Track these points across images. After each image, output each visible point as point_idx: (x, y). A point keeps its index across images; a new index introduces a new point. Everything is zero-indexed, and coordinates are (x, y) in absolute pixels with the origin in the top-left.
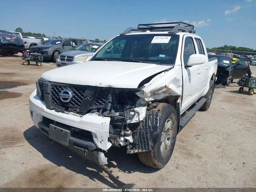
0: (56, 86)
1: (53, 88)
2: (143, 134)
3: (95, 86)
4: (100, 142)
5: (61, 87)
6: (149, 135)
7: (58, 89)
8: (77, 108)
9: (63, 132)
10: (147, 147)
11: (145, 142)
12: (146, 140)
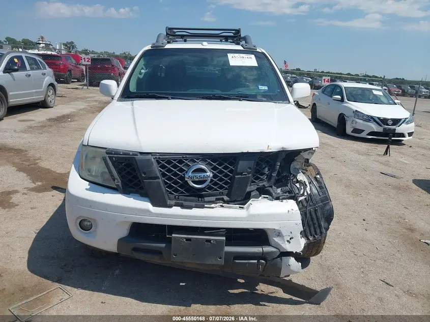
0: (169, 162)
1: (163, 167)
2: (310, 213)
3: (259, 151)
4: (288, 241)
5: (181, 162)
6: (319, 214)
7: (175, 166)
8: (222, 194)
9: (212, 241)
10: (318, 231)
11: (314, 224)
12: (316, 221)
